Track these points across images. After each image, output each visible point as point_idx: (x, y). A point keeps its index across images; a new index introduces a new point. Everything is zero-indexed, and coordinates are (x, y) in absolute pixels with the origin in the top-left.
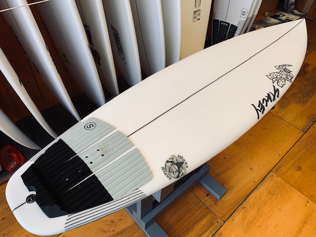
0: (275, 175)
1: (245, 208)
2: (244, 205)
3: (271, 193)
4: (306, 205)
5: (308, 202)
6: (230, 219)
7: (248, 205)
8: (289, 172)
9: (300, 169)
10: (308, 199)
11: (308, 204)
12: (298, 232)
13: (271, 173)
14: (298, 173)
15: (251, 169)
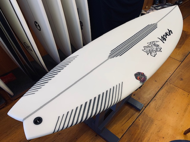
0: (169, 83)
1: (155, 100)
2: (154, 99)
3: (168, 92)
4: (188, 96)
5: (188, 95)
6: (148, 106)
7: (157, 98)
8: (176, 81)
9: (182, 79)
10: (188, 94)
11: (189, 96)
12: (185, 109)
13: (167, 83)
14: (181, 82)
15: (155, 81)
